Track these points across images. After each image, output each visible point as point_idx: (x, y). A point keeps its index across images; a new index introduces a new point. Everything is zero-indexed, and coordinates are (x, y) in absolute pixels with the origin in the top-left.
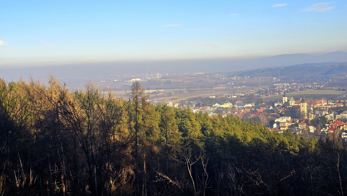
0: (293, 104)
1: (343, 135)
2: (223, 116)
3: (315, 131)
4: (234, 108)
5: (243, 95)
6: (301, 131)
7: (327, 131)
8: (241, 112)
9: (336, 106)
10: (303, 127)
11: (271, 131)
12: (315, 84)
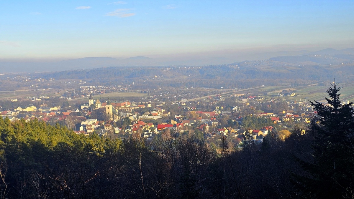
0: (99, 107)
1: (145, 134)
2: (26, 121)
3: (120, 132)
4: (38, 111)
5: (48, 98)
6: (107, 132)
7: (131, 132)
8: (46, 115)
9: (139, 107)
10: (109, 129)
11: (77, 135)
12: (119, 87)
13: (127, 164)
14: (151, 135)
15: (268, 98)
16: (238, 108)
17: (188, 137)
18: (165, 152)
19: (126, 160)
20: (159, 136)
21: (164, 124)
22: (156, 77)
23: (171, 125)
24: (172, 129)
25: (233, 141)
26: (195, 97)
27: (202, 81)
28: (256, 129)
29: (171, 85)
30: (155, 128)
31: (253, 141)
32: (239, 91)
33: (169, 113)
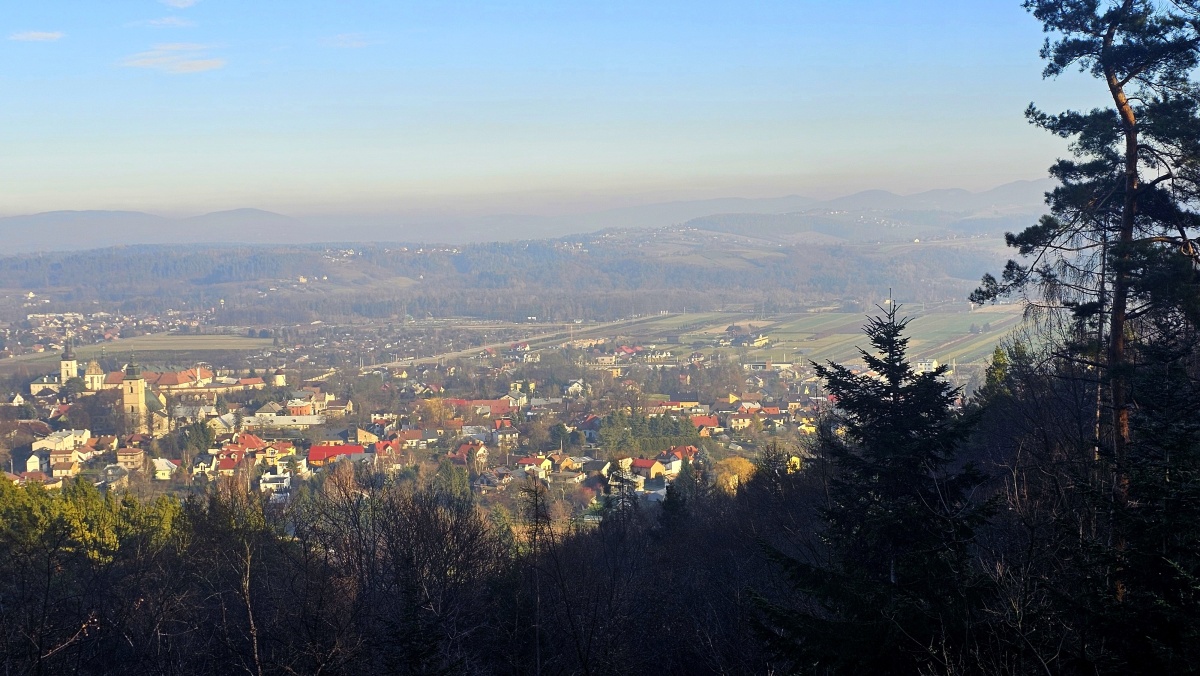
0: (98, 386)
1: (264, 482)
3: (175, 476)
6: (126, 477)
7: (214, 473)
9: (241, 388)
10: (133, 463)
11: (17, 486)
12: (171, 317)
13: (200, 585)
14: (286, 484)
15: (681, 353)
16: (584, 386)
17: (415, 489)
18: (335, 541)
19: (197, 572)
20: (315, 485)
21: (332, 443)
22: (303, 280)
23: (358, 447)
24: (360, 461)
25: (569, 497)
26: (440, 352)
27: (462, 294)
28: (645, 454)
29: (357, 309)
30: (299, 457)
31: (634, 498)
32: (589, 328)
33: (350, 407)
